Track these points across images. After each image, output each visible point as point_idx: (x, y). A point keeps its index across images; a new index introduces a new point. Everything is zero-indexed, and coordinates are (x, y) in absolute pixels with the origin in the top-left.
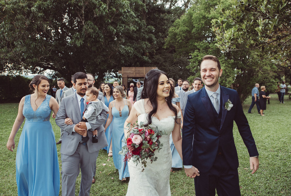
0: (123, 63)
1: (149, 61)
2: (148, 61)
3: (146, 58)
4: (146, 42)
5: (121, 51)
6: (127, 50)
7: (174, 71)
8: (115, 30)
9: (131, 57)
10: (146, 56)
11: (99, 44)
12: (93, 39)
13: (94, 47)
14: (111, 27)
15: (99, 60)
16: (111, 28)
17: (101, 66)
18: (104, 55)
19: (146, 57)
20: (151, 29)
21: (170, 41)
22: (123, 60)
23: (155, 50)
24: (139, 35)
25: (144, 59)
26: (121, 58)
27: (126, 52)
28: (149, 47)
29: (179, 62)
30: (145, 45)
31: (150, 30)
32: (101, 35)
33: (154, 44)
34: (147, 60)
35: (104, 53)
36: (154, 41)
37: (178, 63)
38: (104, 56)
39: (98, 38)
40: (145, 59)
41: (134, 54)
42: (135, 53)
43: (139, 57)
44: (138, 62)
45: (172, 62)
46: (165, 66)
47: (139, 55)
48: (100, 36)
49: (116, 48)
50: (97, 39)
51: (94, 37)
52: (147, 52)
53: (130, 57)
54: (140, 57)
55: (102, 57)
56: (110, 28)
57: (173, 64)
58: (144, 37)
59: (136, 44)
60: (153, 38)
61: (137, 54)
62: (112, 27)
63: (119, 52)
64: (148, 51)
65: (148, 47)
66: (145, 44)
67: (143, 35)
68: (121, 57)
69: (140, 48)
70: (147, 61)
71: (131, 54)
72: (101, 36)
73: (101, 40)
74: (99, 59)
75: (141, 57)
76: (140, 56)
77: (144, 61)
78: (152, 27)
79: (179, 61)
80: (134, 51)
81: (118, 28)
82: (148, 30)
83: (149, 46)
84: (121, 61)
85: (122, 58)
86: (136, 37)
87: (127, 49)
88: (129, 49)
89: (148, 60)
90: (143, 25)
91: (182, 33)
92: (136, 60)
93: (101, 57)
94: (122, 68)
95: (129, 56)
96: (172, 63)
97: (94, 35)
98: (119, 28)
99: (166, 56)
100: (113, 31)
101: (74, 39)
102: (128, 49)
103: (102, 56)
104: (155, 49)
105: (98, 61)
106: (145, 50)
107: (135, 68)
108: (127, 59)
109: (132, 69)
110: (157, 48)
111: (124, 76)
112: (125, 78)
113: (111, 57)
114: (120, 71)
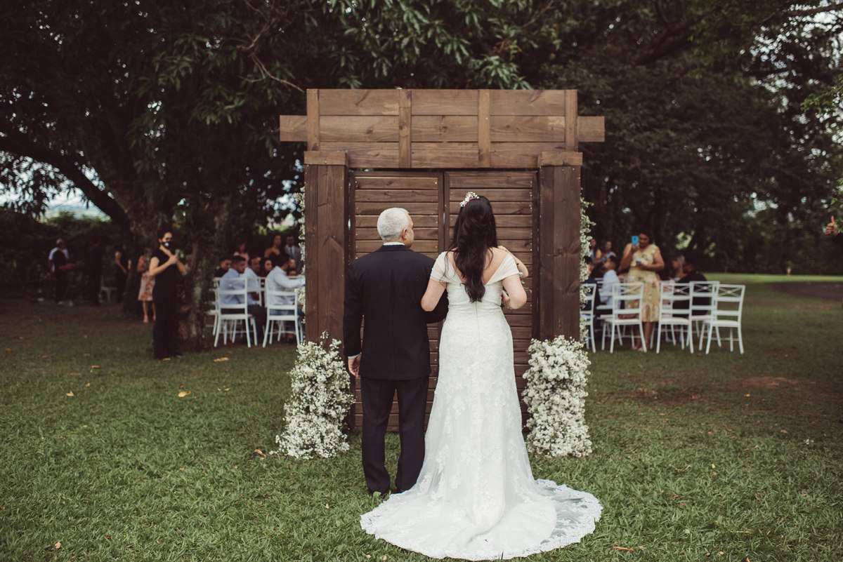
10: (505, 56)
23: (554, 36)
26: (339, 62)
41: (426, 39)
42: (435, 34)
43: (458, 57)
47: (459, 50)
53: (401, 55)
61: (444, 43)
64: (513, 33)
71: (406, 41)
75: (472, 58)
76: (466, 53)
80: (426, 21)
85: (347, 60)
94: (312, 93)
95: (392, 51)
106: (495, 25)
107: (409, 96)
108: (381, 70)
109: (387, 106)
110: (569, 25)
111: (321, 156)
112: (330, 172)
113: (268, 39)
114: (296, 118)
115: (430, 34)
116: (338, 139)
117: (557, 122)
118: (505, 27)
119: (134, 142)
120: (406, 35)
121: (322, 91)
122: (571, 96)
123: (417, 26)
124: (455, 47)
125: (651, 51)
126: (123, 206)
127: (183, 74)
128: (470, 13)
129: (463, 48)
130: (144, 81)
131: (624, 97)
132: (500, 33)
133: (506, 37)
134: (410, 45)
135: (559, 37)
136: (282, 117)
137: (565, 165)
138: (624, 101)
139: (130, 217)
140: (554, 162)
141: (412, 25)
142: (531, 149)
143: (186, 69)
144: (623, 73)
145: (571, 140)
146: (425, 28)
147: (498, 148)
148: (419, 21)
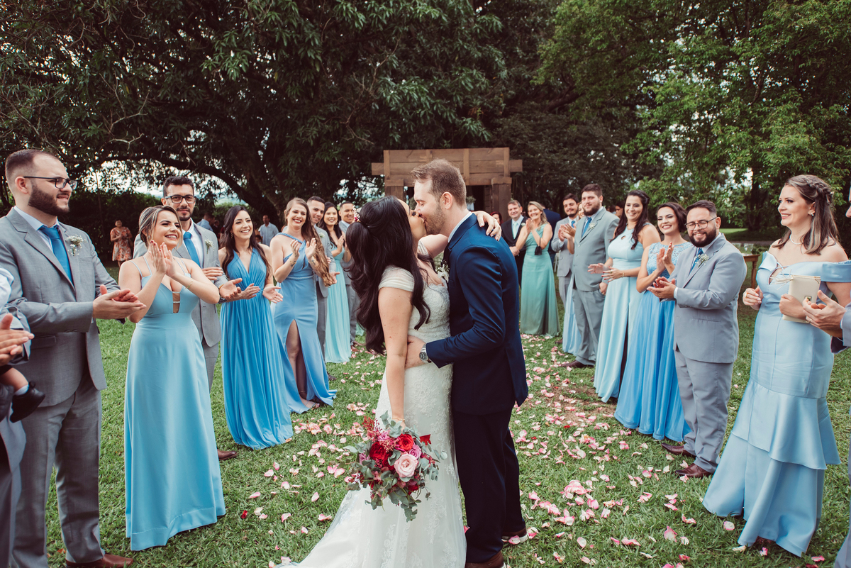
0: (397, 140)
1: (482, 134)
2: (480, 135)
3: (471, 124)
4: (475, 71)
5: (386, 98)
6: (408, 93)
7: (564, 169)
8: (361, 17)
9: (423, 123)
10: (474, 117)
11: (309, 73)
12: (284, 53)
13: (294, 85)
14: (346, 5)
15: (314, 131)
16: (344, 7)
17: (322, 151)
18: (330, 113)
19: (472, 120)
20: (491, 26)
21: (558, 55)
22: (397, 131)
23: (501, 101)
24: (451, 49)
25: (465, 128)
26: (389, 125)
27: (404, 99)
28: (483, 87)
29: (580, 138)
30: (470, 78)
31: (487, 28)
32: (310, 36)
33: (499, 79)
34: (476, 132)
35: (331, 108)
36: (501, 70)
37: (577, 140)
38: (331, 117)
39: (302, 49)
40: (470, 128)
41: (433, 111)
42: (437, 108)
43: (450, 120)
44: (447, 140)
45: (556, 139)
46: (534, 153)
47: (450, 116)
48: (307, 40)
49: (367, 85)
50: (299, 52)
51: (286, 44)
52: (476, 105)
53: (420, 121)
54: (454, 121)
55: (324, 119)
56: (342, 7)
57: (561, 144)
58: (468, 53)
59: (440, 78)
60: (497, 60)
61: (443, 112)
62: (349, 5)
63: (381, 102)
64: (479, 103)
65: (480, 87)
66: (471, 76)
67: (462, 47)
68: (388, 122)
69: (453, 91)
70: (477, 137)
71: (423, 112)
72: (313, 38)
73: (314, 55)
74: (314, 128)
75: (457, 120)
76: (454, 117)
77: (467, 133)
78: (495, 20)
79: (582, 136)
80: (432, 101)
81: (371, 8)
82: (481, 30)
83: (483, 83)
84: (391, 135)
85: (393, 124)
86: (441, 54)
87: (407, 91)
88: (412, 90)
89: (479, 132)
90: (462, 12)
91: (612, 12)
92: (441, 132)
93: (321, 121)
94: (386, 152)
95: (415, 119)
96: (558, 143)
97: (287, 38)
98: (376, 9)
99: (536, 120)
100: (355, 18)
101: (221, 53)
102: (409, 90)
103: (324, 116)
104: (501, 97)
105: (311, 133)
106: (469, 99)
107: (431, 152)
108: (410, 128)
109: (421, 157)
110: (510, 94)
111: (392, 182)
112: (396, 189)
113: (355, 118)
114: (379, 164)
115: (435, 108)
116: (399, 174)
117: (499, 163)
118: (475, 100)
119: (283, 170)
120: (423, 109)
121: (391, 151)
122: (506, 151)
123: (428, 104)
124: (448, 114)
125: (560, 100)
126: (273, 203)
127: (314, 137)
128: (455, 95)
129: (452, 115)
130: (289, 138)
131: (541, 133)
132: (471, 104)
133: (475, 105)
134: (425, 116)
135: (504, 103)
136: (372, 164)
137: (504, 184)
138: (541, 135)
139: (277, 208)
140: (499, 183)
141: (426, 104)
142: (488, 176)
143: (315, 135)
144: (541, 119)
145: (506, 171)
146: (432, 105)
147: (473, 176)
148: (429, 101)
